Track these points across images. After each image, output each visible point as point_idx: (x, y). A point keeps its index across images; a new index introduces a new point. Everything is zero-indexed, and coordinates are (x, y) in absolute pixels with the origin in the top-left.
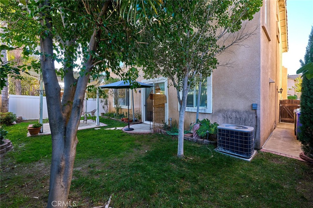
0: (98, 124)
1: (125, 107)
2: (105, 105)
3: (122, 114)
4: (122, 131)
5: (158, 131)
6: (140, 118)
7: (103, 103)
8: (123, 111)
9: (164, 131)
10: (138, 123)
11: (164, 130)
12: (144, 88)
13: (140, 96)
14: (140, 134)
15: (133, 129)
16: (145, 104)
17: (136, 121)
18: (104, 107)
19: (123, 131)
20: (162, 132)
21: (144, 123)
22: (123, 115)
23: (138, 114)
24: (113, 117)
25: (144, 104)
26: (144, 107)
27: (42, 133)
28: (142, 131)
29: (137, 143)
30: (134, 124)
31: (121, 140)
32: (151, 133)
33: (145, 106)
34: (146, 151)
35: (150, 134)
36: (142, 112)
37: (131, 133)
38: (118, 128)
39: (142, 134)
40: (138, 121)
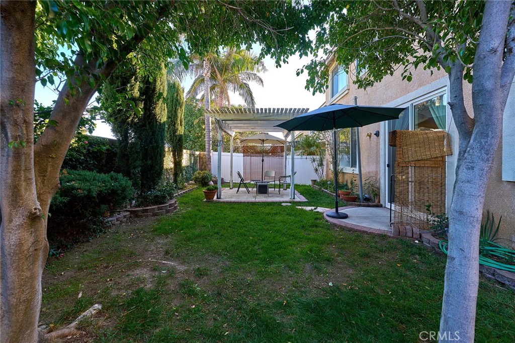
0: (293, 198)
1: (348, 170)
2: (319, 166)
3: (345, 183)
4: (320, 216)
5: (410, 234)
6: (377, 195)
7: (316, 162)
8: (346, 177)
9: (433, 239)
10: (369, 206)
11: (434, 235)
12: (387, 121)
13: (378, 144)
14: (356, 231)
15: (345, 217)
16: (389, 162)
17: (367, 200)
18: (316, 170)
19: (323, 217)
20: (424, 240)
21: (385, 207)
22: (347, 185)
23: (372, 185)
24: (327, 189)
25: (387, 163)
26: (387, 168)
27: (220, 198)
28: (365, 225)
29: (329, 250)
30: (359, 206)
31: (303, 233)
32: (385, 235)
33: (388, 166)
34: (330, 284)
35: (383, 236)
36: (382, 181)
37: (335, 225)
38: (320, 209)
39: (360, 231)
40: (370, 200)
